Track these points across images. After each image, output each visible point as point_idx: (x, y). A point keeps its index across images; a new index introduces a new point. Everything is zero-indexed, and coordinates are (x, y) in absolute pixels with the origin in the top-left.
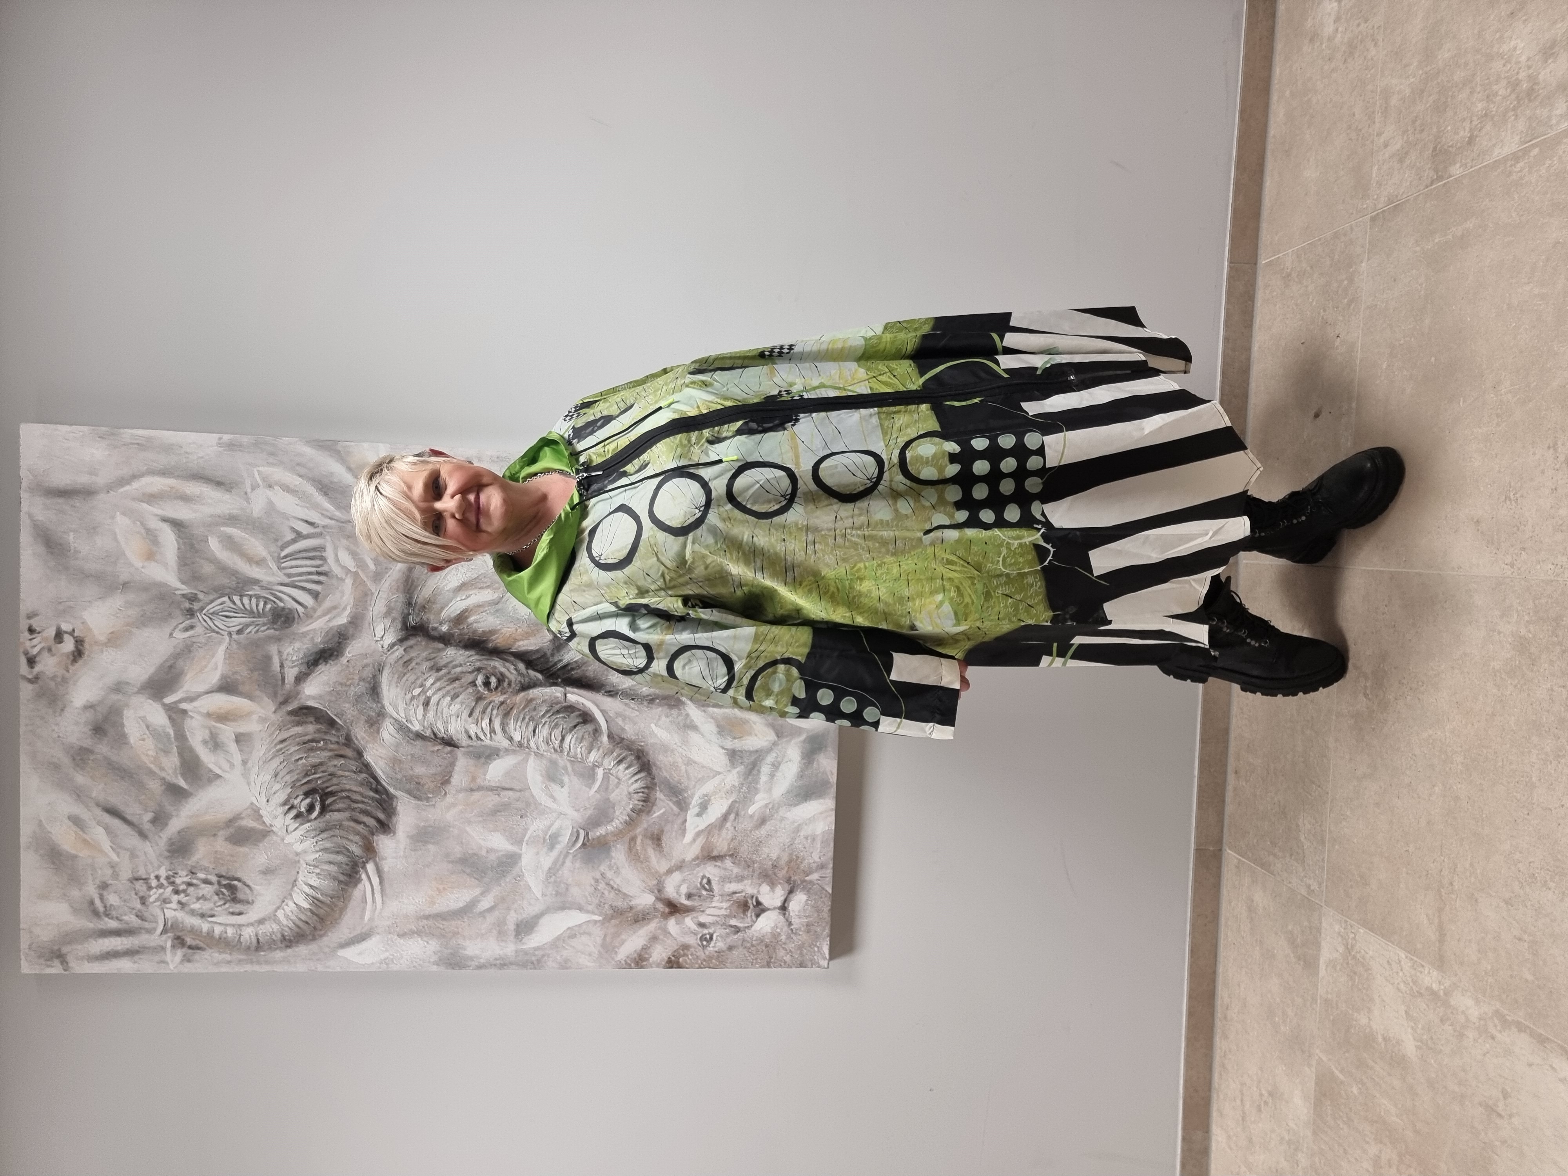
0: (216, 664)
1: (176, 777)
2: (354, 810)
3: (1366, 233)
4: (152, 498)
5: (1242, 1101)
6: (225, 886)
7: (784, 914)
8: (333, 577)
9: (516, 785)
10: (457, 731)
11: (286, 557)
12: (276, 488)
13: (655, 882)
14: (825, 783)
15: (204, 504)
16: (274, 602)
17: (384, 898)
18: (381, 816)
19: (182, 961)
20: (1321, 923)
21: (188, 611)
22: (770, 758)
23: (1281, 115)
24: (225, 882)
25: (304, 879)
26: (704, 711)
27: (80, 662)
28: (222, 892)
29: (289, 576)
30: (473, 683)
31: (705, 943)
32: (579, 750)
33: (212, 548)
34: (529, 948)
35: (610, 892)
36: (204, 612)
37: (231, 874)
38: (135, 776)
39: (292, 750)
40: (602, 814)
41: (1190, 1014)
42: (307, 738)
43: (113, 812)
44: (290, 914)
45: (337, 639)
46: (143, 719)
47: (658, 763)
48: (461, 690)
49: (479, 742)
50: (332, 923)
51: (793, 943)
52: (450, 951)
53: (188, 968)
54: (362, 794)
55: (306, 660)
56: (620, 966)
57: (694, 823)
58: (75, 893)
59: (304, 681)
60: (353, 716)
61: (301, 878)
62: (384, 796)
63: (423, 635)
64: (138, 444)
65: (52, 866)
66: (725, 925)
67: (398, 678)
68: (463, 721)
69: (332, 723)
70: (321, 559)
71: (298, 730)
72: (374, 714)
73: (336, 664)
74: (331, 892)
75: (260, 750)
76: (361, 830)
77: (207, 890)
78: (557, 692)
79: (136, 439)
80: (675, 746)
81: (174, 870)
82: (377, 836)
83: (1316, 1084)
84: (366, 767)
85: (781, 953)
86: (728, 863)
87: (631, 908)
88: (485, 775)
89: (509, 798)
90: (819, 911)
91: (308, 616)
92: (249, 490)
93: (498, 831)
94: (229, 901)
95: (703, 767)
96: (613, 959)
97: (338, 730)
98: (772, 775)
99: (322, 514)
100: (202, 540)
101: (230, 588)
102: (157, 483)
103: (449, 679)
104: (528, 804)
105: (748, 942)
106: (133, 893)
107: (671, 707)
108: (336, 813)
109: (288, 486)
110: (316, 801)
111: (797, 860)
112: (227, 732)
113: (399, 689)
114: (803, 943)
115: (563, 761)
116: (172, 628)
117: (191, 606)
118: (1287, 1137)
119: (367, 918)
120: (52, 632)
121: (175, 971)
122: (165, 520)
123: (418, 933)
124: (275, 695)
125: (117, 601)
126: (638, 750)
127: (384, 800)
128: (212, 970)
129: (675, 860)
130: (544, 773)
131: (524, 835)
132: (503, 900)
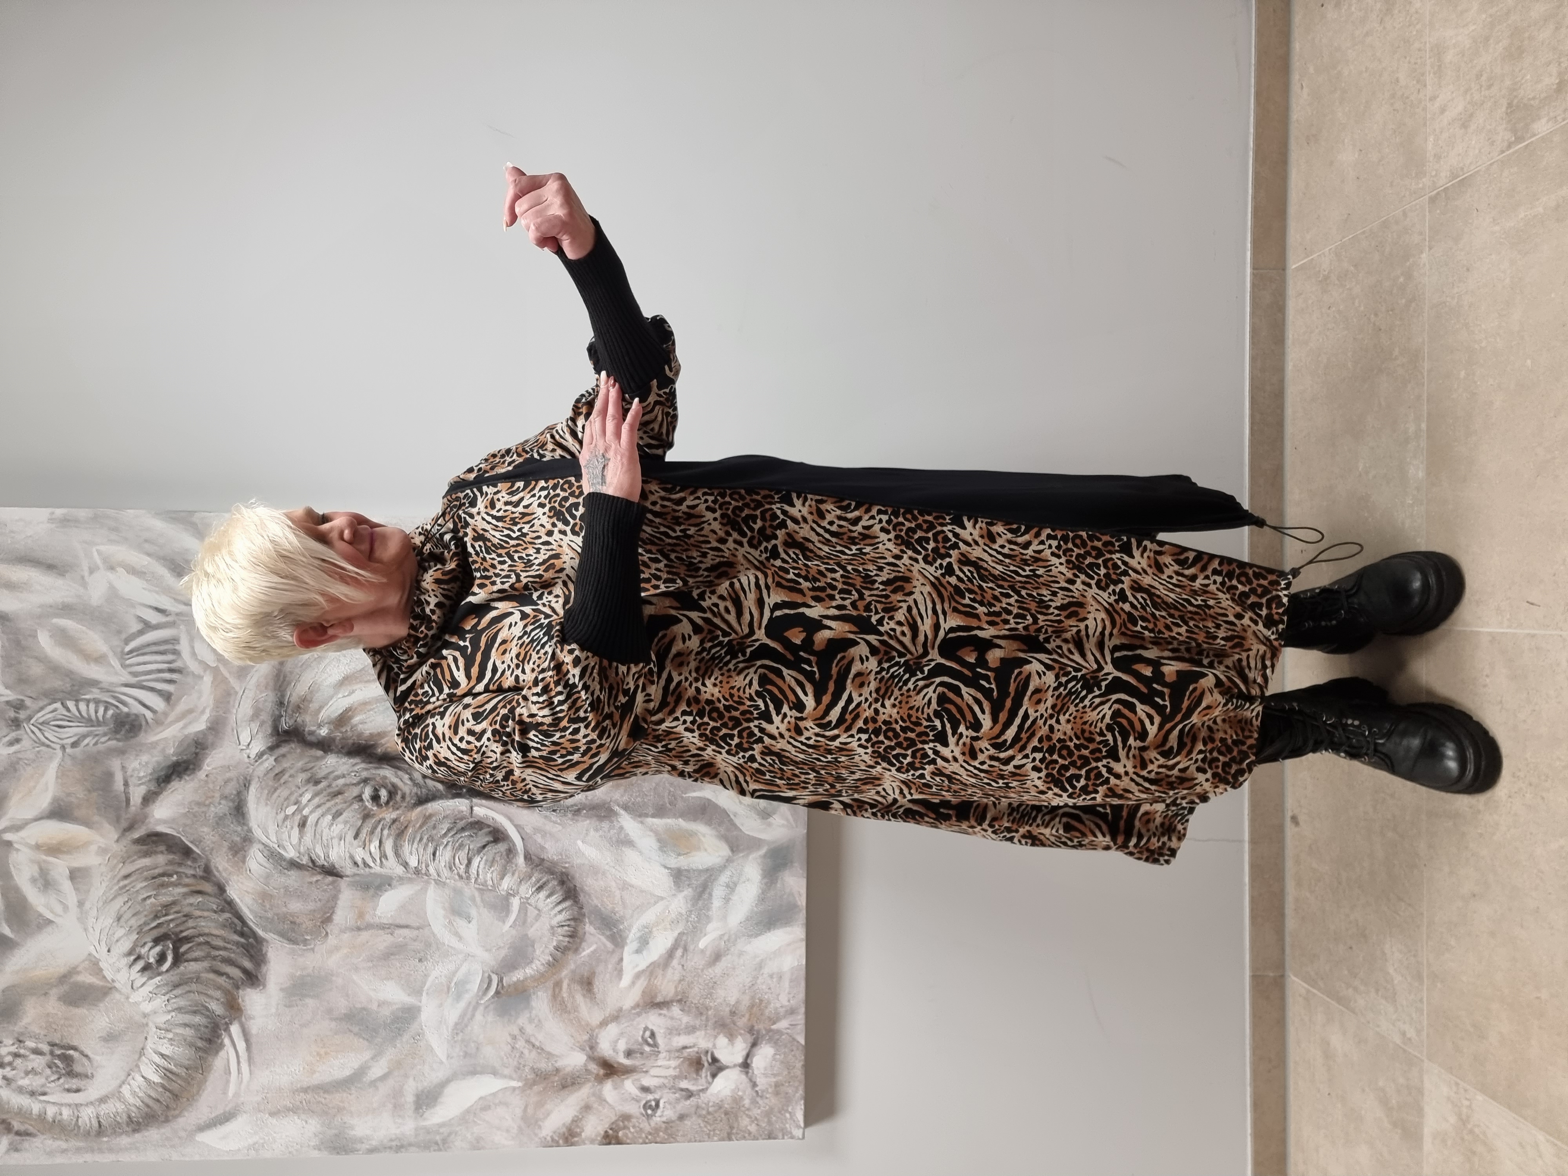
0: (47, 784)
2: (214, 958)
3: (1424, 216)
6: (59, 1057)
7: (747, 1073)
8: (188, 674)
9: (413, 921)
10: (340, 857)
11: (131, 652)
12: (120, 570)
13: (586, 1037)
14: (792, 907)
15: (32, 592)
16: (117, 707)
17: (252, 1067)
18: (247, 964)
19: (8, 1151)
21: (12, 721)
22: (724, 878)
23: (1305, 96)
24: (58, 1052)
25: (153, 1046)
26: (642, 823)
28: (55, 1063)
29: (135, 674)
30: (359, 798)
31: (649, 1112)
32: (489, 875)
33: (41, 643)
34: (434, 1125)
35: (530, 1051)
36: (32, 721)
37: (66, 1042)
39: (138, 887)
40: (519, 954)
42: (157, 871)
44: (137, 1090)
45: (193, 749)
47: (586, 888)
48: (345, 805)
49: (367, 870)
50: (188, 1100)
51: (759, 1108)
52: (334, 1131)
53: (16, 1158)
54: (224, 939)
55: (156, 776)
56: (545, 1144)
57: (633, 962)
59: (154, 802)
60: (214, 843)
61: (150, 1045)
62: (251, 940)
63: (299, 741)
66: (674, 1089)
67: (268, 794)
68: (347, 845)
69: (187, 852)
70: (174, 654)
71: (146, 862)
72: (238, 839)
73: (193, 780)
74: (187, 1062)
75: (100, 887)
76: (223, 983)
77: (38, 1062)
78: (461, 805)
80: (607, 867)
82: (243, 990)
84: (230, 906)
85: (745, 1122)
86: (676, 1010)
87: (557, 1070)
88: (375, 910)
89: (405, 938)
90: (789, 1067)
91: (158, 723)
92: (86, 574)
93: (392, 979)
94: (63, 1075)
95: (642, 891)
96: (536, 1135)
97: (195, 860)
98: (727, 900)
99: (175, 600)
100: (30, 635)
101: (63, 692)
103: (329, 794)
104: (428, 945)
105: (703, 1109)
107: (601, 818)
108: (192, 963)
109: (133, 567)
110: (168, 950)
111: (760, 1004)
112: (60, 867)
113: (269, 808)
114: (772, 1109)
115: (469, 890)
117: (17, 715)
119: (231, 1093)
123: (294, 1110)
124: (118, 819)
126: (562, 873)
127: (252, 945)
128: (45, 1161)
129: (610, 1009)
130: (447, 905)
131: (424, 983)
132: (398, 1064)
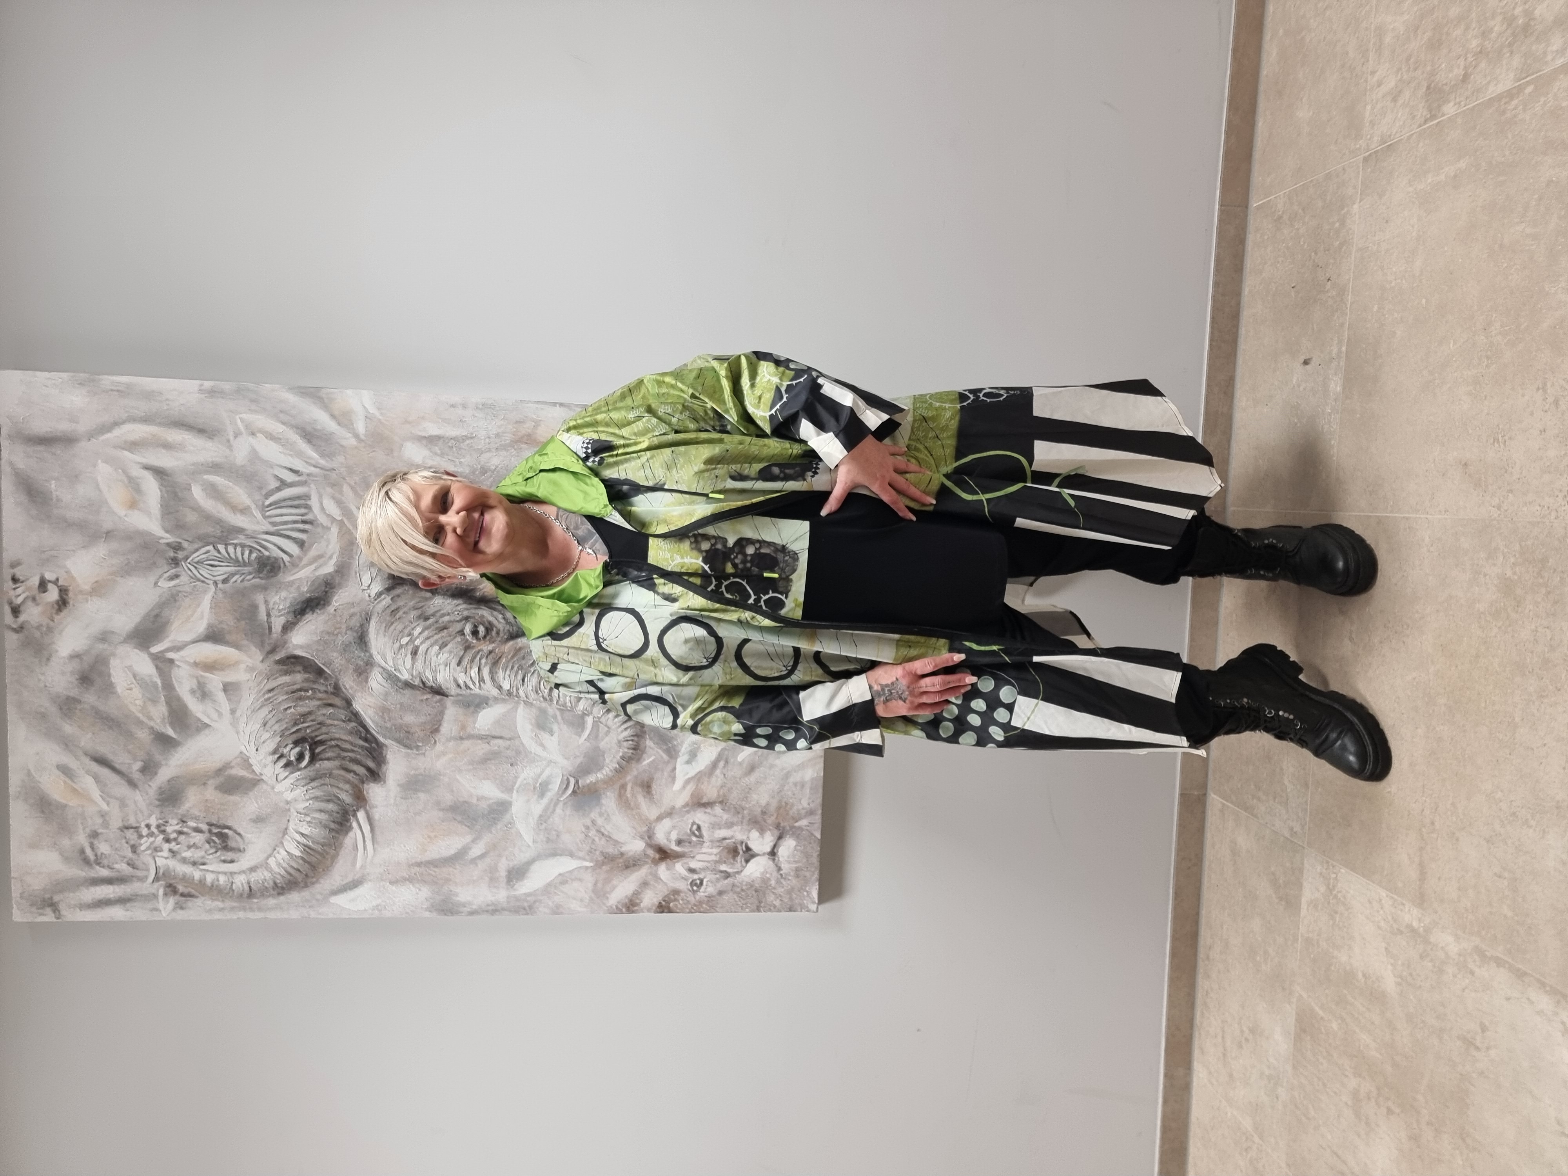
0: (202, 613)
1: (165, 726)
2: (344, 758)
3: (1359, 173)
4: (133, 446)
5: (1223, 1037)
6: (216, 834)
7: (774, 860)
8: (318, 525)
9: (506, 734)
11: (270, 505)
12: (260, 435)
13: (645, 829)
15: (186, 452)
16: (260, 551)
17: (376, 846)
18: (371, 764)
19: (174, 909)
20: (1303, 864)
21: (172, 560)
23: (1274, 54)
24: (215, 831)
25: (295, 827)
27: (65, 612)
28: (213, 840)
29: (274, 524)
30: (462, 633)
31: (695, 888)
33: (195, 495)
34: (522, 894)
35: (600, 840)
36: (188, 561)
37: (221, 822)
38: (122, 725)
39: (280, 699)
40: (592, 762)
41: (1173, 955)
42: (295, 687)
43: (102, 761)
44: (282, 861)
45: (323, 588)
46: (130, 668)
48: (449, 639)
49: (468, 691)
50: (324, 870)
51: (783, 887)
52: (442, 897)
53: (180, 915)
54: (351, 744)
55: (292, 609)
56: (611, 911)
57: (684, 771)
58: (66, 842)
59: (291, 630)
60: (342, 666)
61: (291, 826)
62: (373, 745)
64: (118, 391)
65: (42, 815)
66: (715, 871)
67: (386, 627)
68: (452, 670)
69: (320, 672)
70: (305, 508)
71: (286, 679)
73: (323, 613)
74: (322, 840)
75: (248, 699)
76: (351, 778)
77: (198, 838)
79: (116, 386)
81: (164, 818)
82: (368, 784)
83: (1296, 1020)
85: (771, 898)
86: (718, 809)
87: (622, 854)
88: (475, 724)
89: (499, 747)
90: (807, 855)
91: (294, 565)
92: (231, 438)
93: (488, 779)
94: (220, 849)
96: (604, 904)
99: (307, 462)
100: (185, 489)
101: (215, 537)
102: (139, 431)
103: (437, 629)
104: (518, 753)
105: (738, 887)
106: (124, 841)
108: (326, 762)
109: (271, 434)
110: (305, 750)
111: (786, 806)
112: (215, 681)
113: (386, 639)
114: (793, 888)
115: (552, 710)
116: (158, 577)
117: (176, 555)
118: (1267, 1073)
119: (358, 865)
120: (36, 581)
121: (169, 918)
122: (147, 468)
123: (410, 880)
124: (262, 644)
125: (101, 550)
127: (374, 748)
128: (205, 917)
129: (665, 807)
130: (534, 721)
131: (515, 783)
132: (494, 847)
